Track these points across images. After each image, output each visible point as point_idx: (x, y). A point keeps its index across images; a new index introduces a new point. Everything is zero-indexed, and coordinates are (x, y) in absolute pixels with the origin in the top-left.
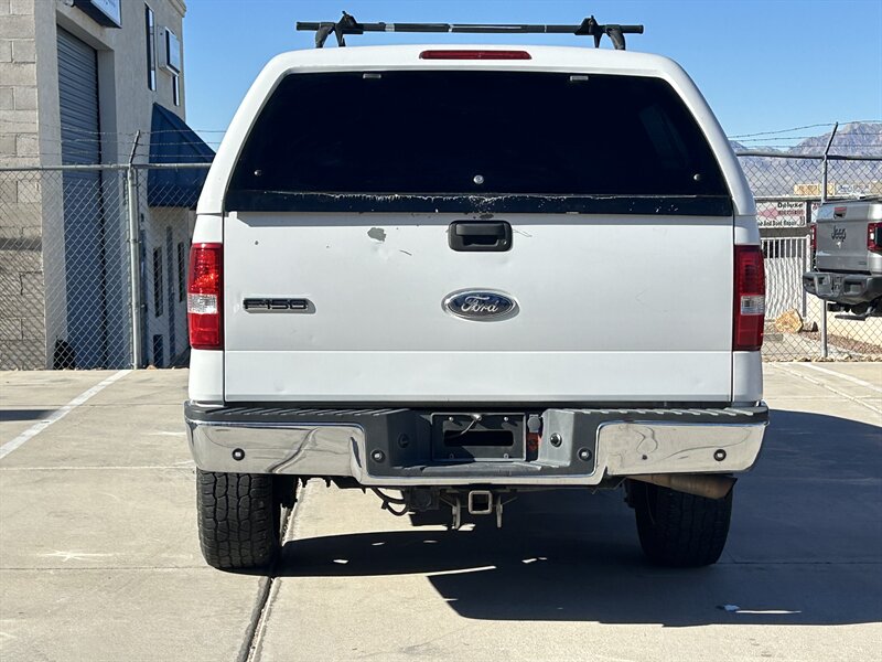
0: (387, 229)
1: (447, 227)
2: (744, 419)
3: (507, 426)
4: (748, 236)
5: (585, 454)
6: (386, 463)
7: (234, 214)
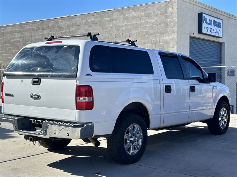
0: (24, 80)
2: (71, 126)
3: (41, 123)
4: (80, 83)
5: (45, 131)
6: (17, 129)
7: (6, 76)
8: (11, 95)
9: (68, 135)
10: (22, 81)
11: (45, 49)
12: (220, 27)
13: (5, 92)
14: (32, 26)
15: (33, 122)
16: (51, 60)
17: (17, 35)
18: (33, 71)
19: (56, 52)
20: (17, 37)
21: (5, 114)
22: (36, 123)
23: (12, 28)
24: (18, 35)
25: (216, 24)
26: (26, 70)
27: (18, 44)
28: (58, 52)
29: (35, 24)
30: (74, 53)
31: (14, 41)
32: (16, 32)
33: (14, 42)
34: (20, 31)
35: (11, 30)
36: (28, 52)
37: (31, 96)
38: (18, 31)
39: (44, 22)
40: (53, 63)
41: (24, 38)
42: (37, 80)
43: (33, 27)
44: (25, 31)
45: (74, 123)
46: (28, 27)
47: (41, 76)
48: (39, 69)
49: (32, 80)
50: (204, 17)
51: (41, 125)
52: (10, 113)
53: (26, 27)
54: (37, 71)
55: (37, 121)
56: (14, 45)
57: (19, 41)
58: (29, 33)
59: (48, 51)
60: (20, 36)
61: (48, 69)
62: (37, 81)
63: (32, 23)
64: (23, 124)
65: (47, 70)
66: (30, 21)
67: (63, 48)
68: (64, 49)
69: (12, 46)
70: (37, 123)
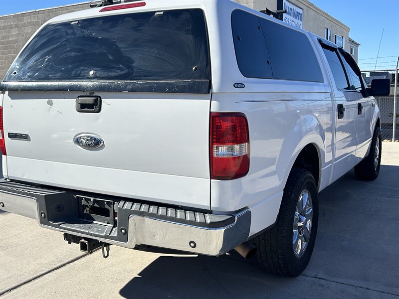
0: (54, 100)
1: (76, 100)
2: (203, 225)
3: (107, 207)
4: (220, 106)
5: (123, 231)
6: (46, 219)
7: (7, 93)
8: (25, 137)
9: (192, 245)
10: (51, 104)
11: (101, 22)
12: (301, 20)
13: (8, 128)
14: (34, 18)
15: (84, 202)
16: (125, 48)
17: (13, 32)
18: (78, 77)
19: (136, 29)
20: (12, 35)
21: (12, 180)
22: (94, 204)
23: (5, 22)
24: (15, 32)
25: (298, 16)
26: (59, 75)
27: (15, 45)
28: (140, 28)
29: (40, 15)
30: (190, 28)
31: (10, 41)
32: (11, 27)
33: (8, 42)
34: (17, 26)
35: (3, 24)
36: (57, 34)
37: (77, 141)
38: (14, 26)
39: (52, 12)
40: (131, 57)
41: (23, 36)
42: (90, 100)
43: (37, 20)
44: (24, 26)
45: (204, 212)
46: (28, 19)
47: (102, 89)
48: (91, 73)
49: (77, 101)
50: (285, 4)
51: (108, 210)
52: (24, 177)
53: (26, 20)
54: (90, 78)
55: (95, 201)
56: (9, 47)
57: (16, 41)
58: (31, 28)
59: (112, 27)
60: (17, 33)
61: (120, 73)
62: (92, 103)
63: (34, 14)
64: (59, 208)
65: (117, 74)
66: (32, 10)
67: (152, 18)
68: (156, 19)
69: (6, 48)
70: (96, 205)
